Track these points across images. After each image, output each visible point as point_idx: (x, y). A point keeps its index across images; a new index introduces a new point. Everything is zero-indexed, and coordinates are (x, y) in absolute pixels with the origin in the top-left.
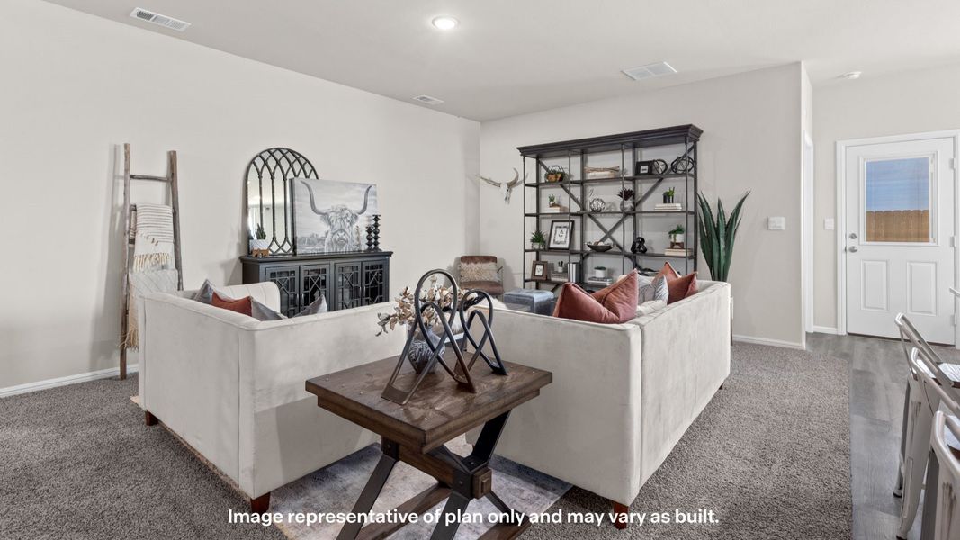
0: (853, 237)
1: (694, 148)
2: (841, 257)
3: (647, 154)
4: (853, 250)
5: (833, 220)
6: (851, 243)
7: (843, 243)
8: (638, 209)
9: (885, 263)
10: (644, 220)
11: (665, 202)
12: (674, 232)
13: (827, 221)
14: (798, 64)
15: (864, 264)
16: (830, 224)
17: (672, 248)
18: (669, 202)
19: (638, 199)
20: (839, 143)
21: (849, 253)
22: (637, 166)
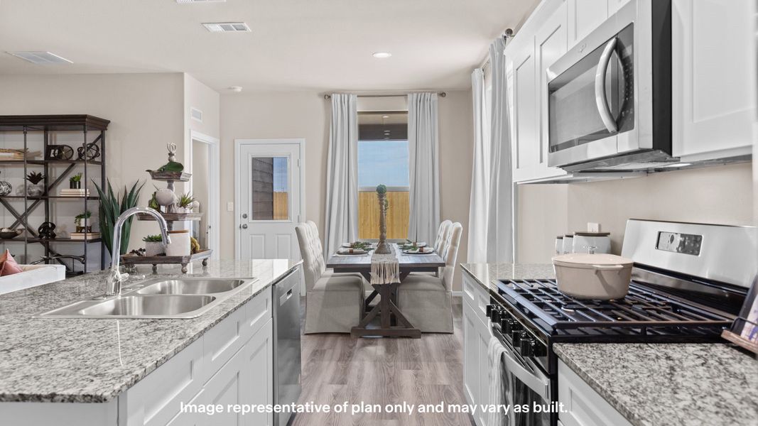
0: (245, 216)
1: (102, 137)
2: (238, 231)
3: (61, 138)
4: (245, 227)
5: (232, 203)
6: (244, 222)
7: (240, 221)
8: (51, 194)
9: (263, 237)
10: (58, 204)
11: (71, 188)
12: (80, 217)
13: (229, 204)
14: (181, 74)
15: (252, 238)
16: (230, 208)
17: (77, 232)
18: (75, 188)
19: (50, 183)
20: (236, 141)
21: (242, 229)
22: (48, 148)
